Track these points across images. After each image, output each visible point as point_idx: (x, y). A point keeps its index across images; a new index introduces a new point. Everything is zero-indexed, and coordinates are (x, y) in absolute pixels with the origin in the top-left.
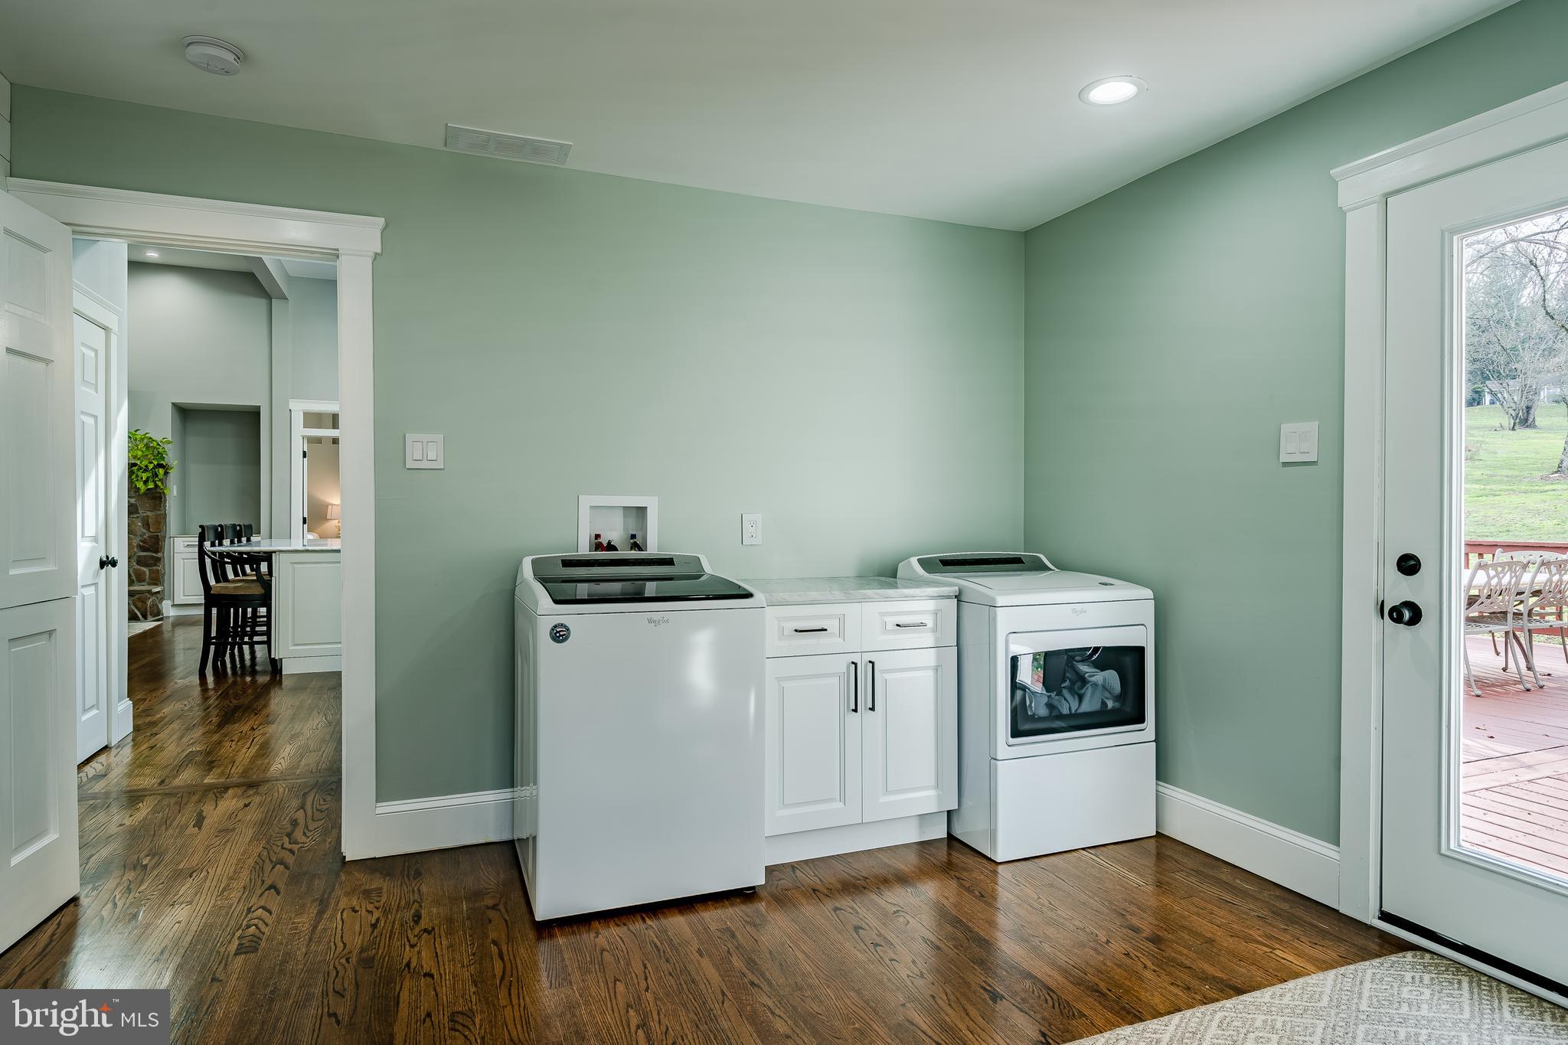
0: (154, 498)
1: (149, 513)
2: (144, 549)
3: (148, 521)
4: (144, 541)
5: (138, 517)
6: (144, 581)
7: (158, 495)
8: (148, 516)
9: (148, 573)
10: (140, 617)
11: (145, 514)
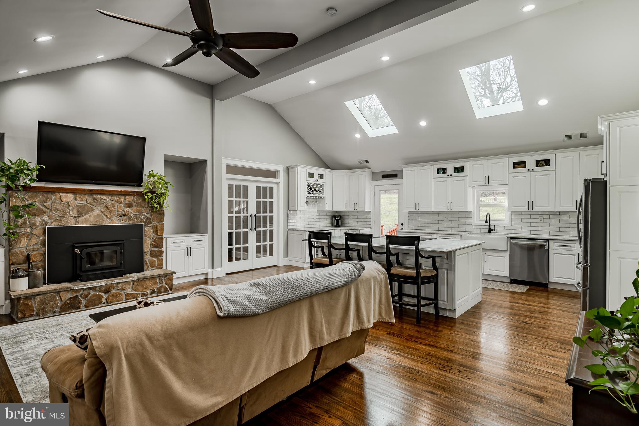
0: (160, 214)
1: (157, 223)
2: (155, 247)
3: (157, 228)
4: (154, 241)
5: (151, 226)
6: (154, 266)
7: (162, 212)
8: (157, 225)
9: (156, 261)
10: (169, 290)
11: (155, 224)
